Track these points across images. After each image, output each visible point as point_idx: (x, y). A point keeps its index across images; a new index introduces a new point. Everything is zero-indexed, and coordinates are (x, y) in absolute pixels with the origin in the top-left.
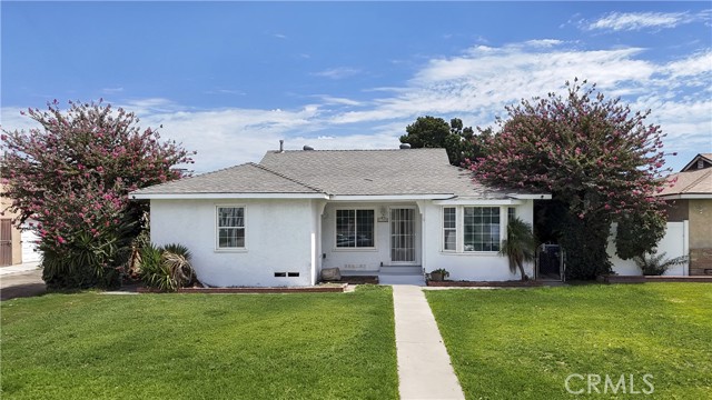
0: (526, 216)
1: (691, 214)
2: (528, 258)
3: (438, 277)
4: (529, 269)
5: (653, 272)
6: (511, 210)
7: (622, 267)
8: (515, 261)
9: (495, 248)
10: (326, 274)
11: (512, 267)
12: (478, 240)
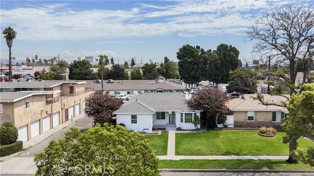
0: (198, 115)
1: (234, 114)
2: (199, 124)
3: (179, 129)
4: (199, 126)
5: (225, 127)
6: (195, 114)
7: (220, 126)
8: (196, 125)
9: (191, 122)
10: (155, 128)
11: (195, 126)
12: (188, 121)
